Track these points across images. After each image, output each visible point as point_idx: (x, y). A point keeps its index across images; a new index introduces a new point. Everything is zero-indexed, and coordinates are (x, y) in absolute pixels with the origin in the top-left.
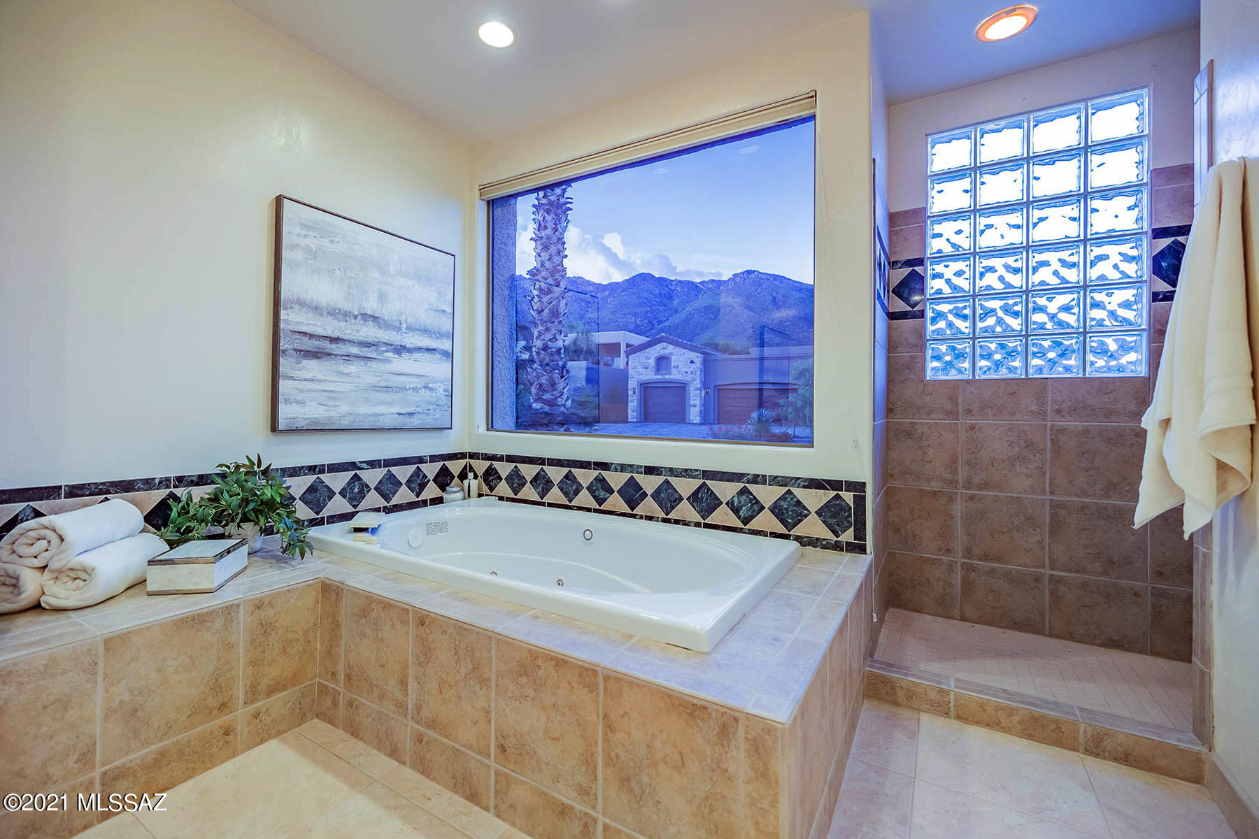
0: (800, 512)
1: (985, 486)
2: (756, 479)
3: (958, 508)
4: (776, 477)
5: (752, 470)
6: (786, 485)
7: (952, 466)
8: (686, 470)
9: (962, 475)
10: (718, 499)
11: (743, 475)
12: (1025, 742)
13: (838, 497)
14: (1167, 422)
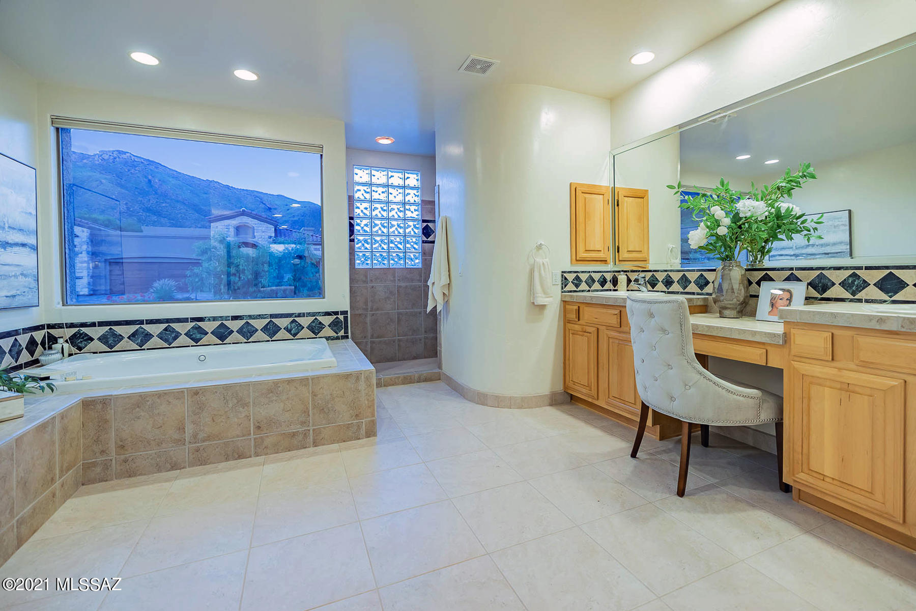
0: (321, 326)
1: (378, 309)
2: (299, 315)
3: (368, 320)
4: (310, 313)
5: (297, 311)
6: (314, 316)
7: (366, 303)
8: (260, 315)
9: (370, 304)
10: (280, 327)
11: (293, 314)
12: (403, 385)
13: (337, 318)
14: (433, 283)
